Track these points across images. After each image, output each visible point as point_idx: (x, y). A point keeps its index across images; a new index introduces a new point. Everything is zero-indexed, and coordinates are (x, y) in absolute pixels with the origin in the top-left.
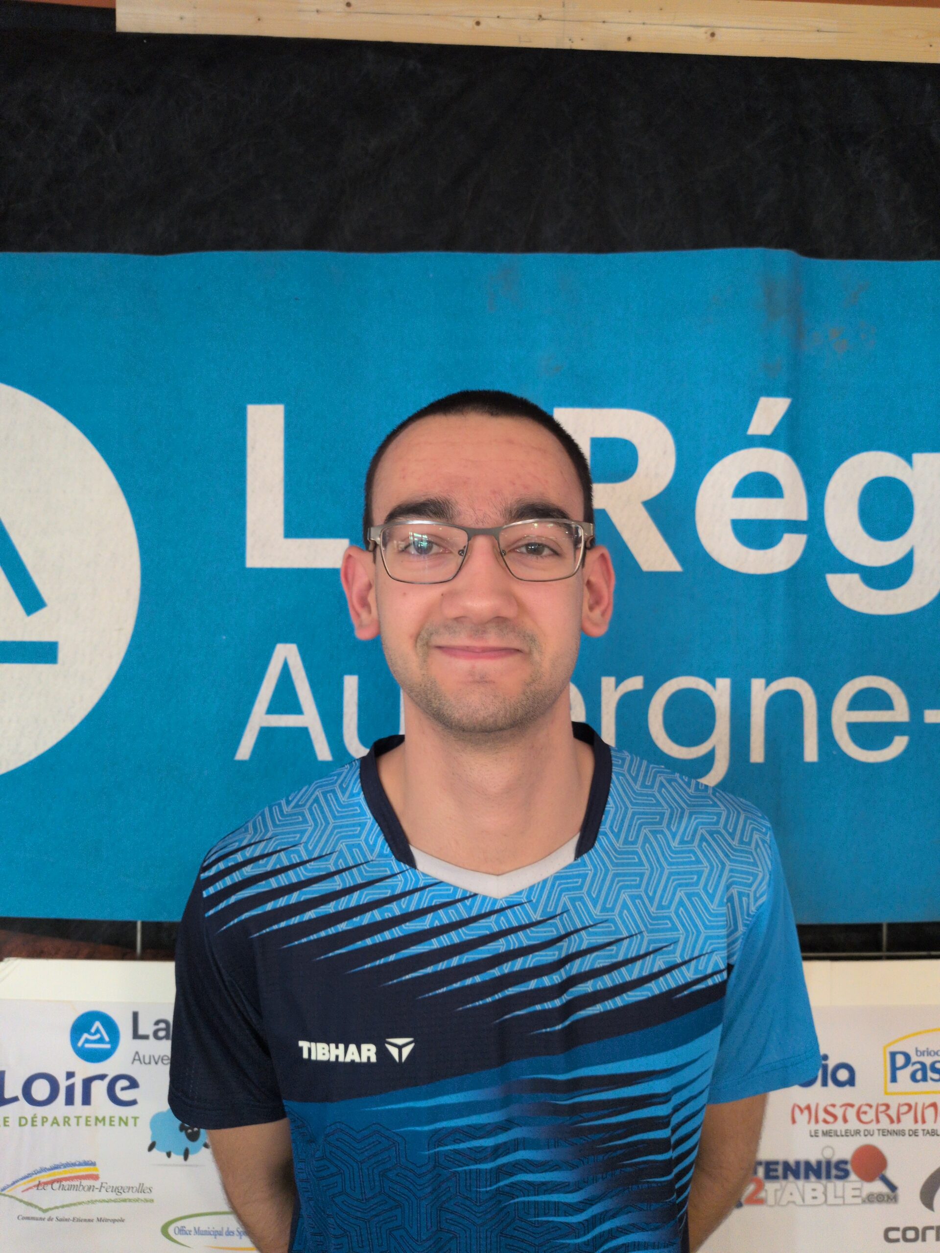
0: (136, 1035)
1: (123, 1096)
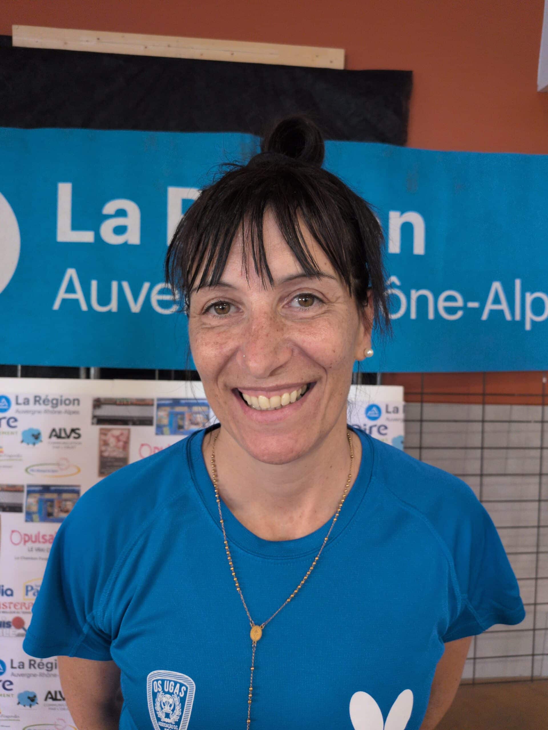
0: (17, 403)
1: (13, 424)
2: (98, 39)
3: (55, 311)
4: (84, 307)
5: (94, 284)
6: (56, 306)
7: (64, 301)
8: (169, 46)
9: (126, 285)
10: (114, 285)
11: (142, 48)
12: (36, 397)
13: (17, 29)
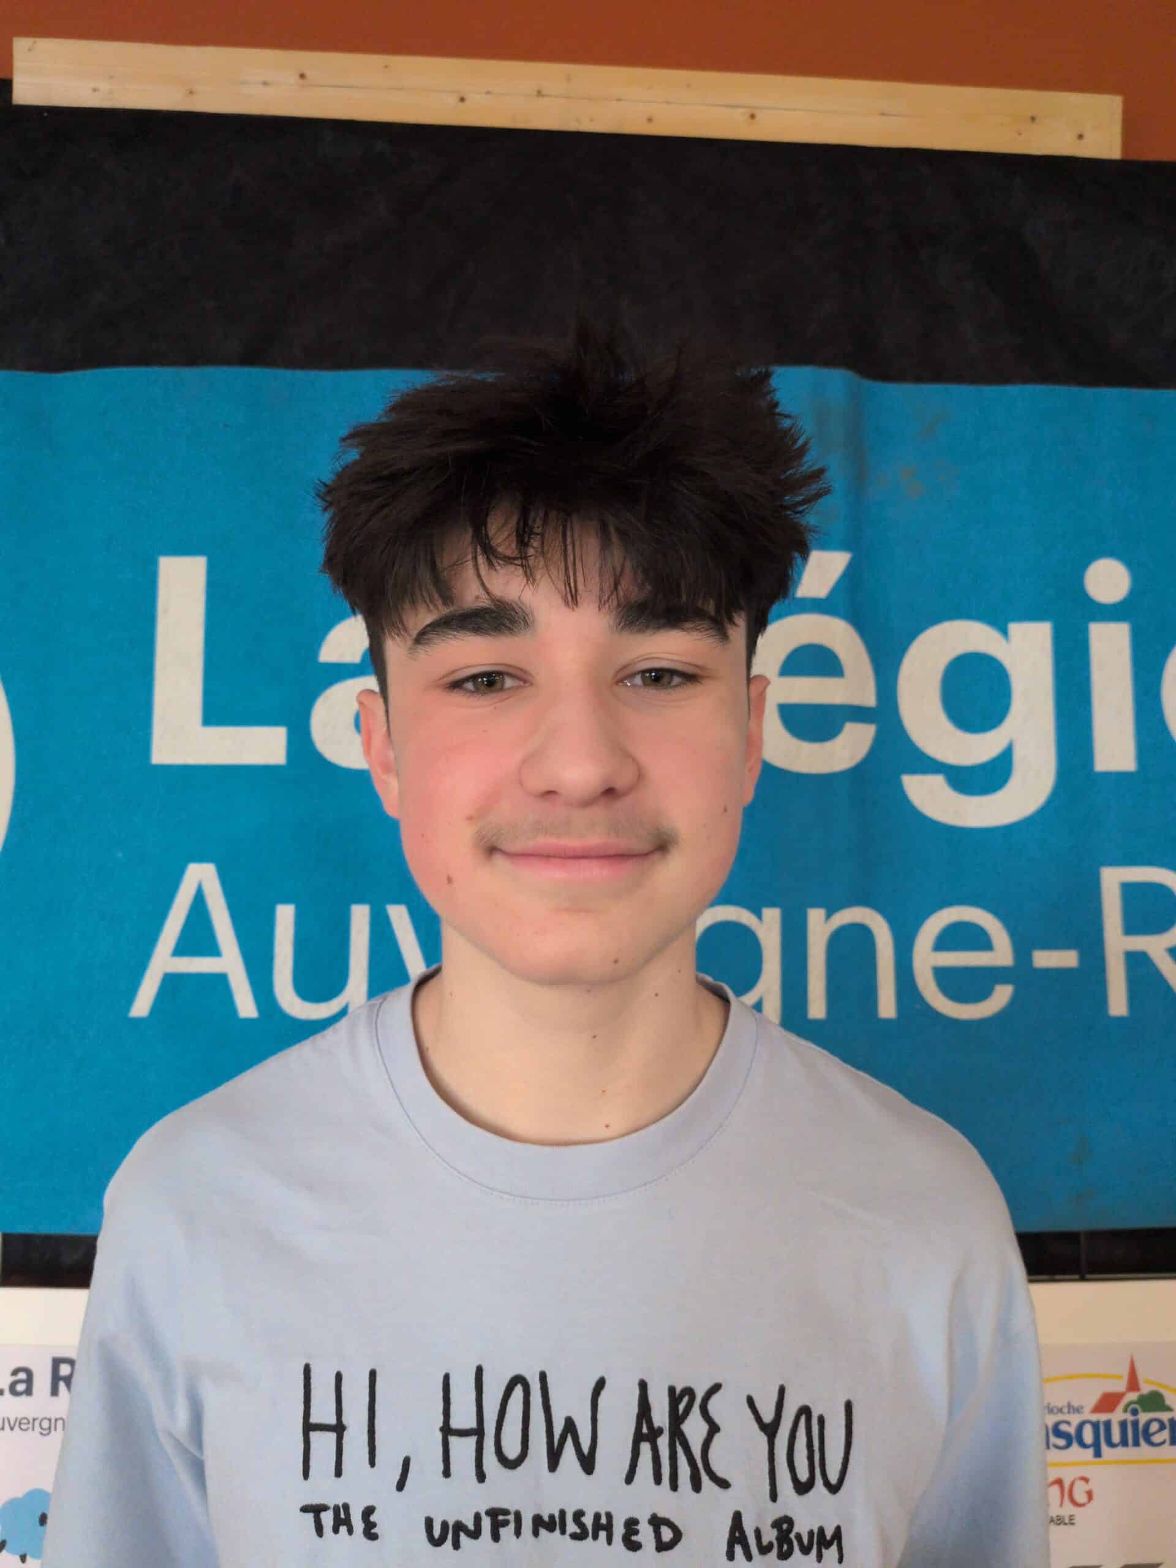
2: (302, 76)
3: (138, 1021)
4: (246, 1006)
5: (285, 915)
6: (142, 1006)
7: (172, 983)
8: (539, 93)
9: (399, 916)
10: (360, 916)
11: (452, 100)
12: (57, 1362)
13: (30, 50)
